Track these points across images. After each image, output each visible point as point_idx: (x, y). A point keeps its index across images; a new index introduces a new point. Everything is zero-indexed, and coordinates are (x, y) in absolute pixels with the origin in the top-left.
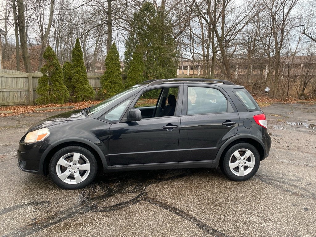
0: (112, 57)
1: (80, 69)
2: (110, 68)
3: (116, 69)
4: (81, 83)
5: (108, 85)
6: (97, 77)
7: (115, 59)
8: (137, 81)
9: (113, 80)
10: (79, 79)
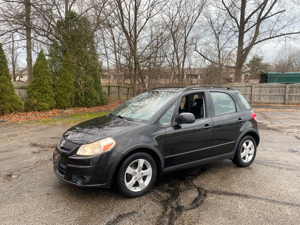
0: (41, 65)
1: (6, 78)
2: (39, 77)
3: (46, 78)
4: (8, 93)
5: (38, 95)
6: (21, 87)
7: (45, 67)
8: (68, 90)
9: (44, 90)
10: (5, 88)
